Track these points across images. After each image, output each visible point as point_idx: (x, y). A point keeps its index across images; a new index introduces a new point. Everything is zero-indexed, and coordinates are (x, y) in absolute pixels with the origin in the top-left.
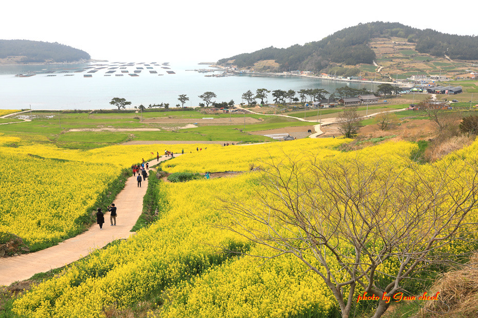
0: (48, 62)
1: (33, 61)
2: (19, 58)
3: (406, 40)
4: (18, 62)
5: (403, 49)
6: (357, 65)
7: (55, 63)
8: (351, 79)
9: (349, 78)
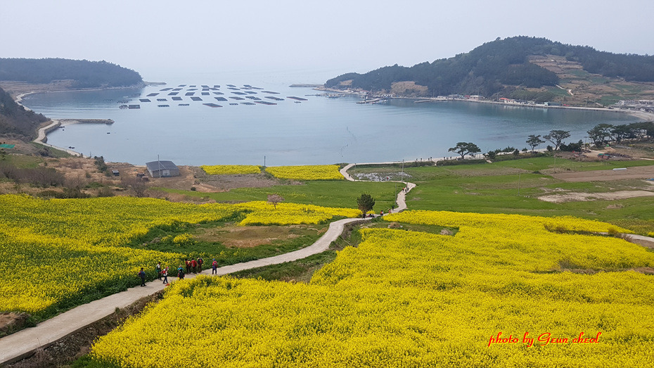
0: (106, 87)
1: (86, 86)
2: (68, 82)
3: (564, 58)
4: (68, 87)
5: (569, 69)
6: (543, 88)
7: (113, 88)
8: (549, 105)
9: (546, 103)
